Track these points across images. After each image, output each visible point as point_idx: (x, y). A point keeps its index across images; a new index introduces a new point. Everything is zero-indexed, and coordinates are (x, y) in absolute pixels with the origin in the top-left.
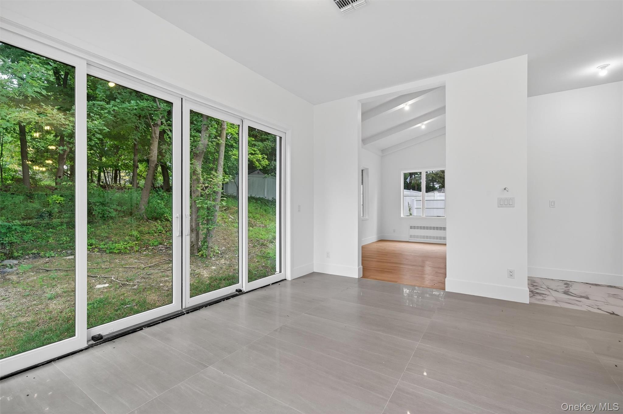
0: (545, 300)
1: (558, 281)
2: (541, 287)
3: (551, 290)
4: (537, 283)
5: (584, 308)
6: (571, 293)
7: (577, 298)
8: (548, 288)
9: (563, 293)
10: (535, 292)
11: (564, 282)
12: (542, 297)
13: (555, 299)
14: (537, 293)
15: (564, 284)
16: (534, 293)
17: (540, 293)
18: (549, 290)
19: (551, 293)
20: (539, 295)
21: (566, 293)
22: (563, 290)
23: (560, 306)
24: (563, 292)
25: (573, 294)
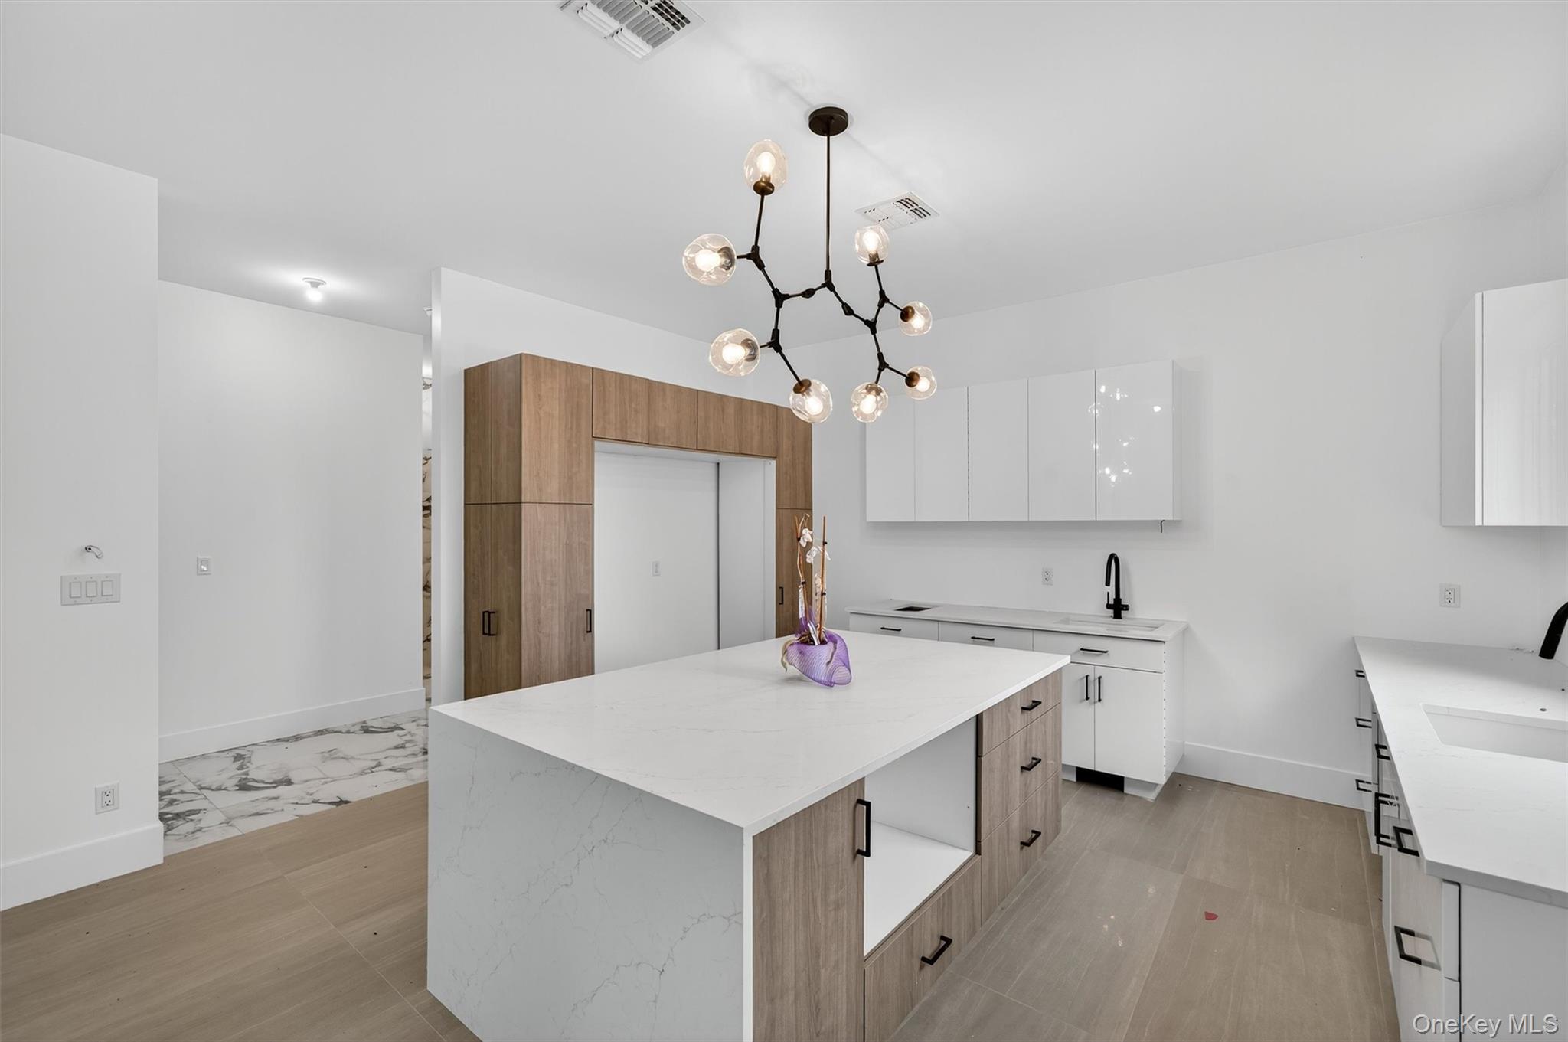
0: (200, 830)
1: (218, 757)
2: (182, 792)
3: (210, 791)
4: (169, 782)
5: (288, 816)
6: (254, 780)
7: (268, 790)
8: (201, 788)
9: (237, 788)
10: (170, 816)
11: (231, 754)
12: (191, 823)
13: (223, 818)
14: (178, 816)
15: (232, 759)
16: (169, 819)
17: (183, 813)
18: (204, 791)
19: (211, 802)
20: (183, 822)
21: (244, 786)
22: (235, 781)
23: (241, 832)
24: (237, 785)
25: (257, 782)
